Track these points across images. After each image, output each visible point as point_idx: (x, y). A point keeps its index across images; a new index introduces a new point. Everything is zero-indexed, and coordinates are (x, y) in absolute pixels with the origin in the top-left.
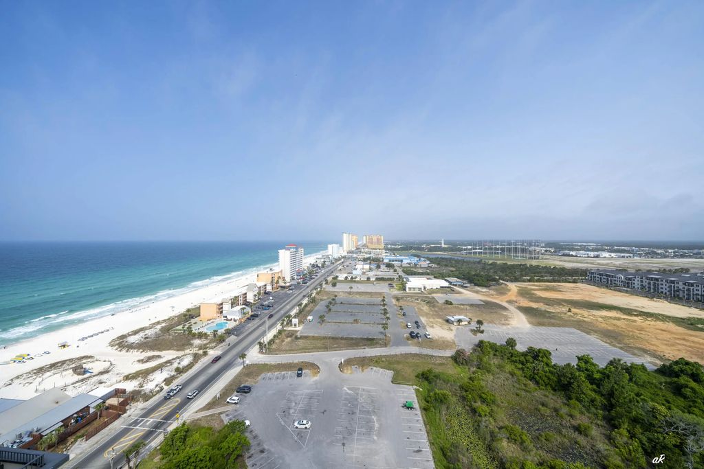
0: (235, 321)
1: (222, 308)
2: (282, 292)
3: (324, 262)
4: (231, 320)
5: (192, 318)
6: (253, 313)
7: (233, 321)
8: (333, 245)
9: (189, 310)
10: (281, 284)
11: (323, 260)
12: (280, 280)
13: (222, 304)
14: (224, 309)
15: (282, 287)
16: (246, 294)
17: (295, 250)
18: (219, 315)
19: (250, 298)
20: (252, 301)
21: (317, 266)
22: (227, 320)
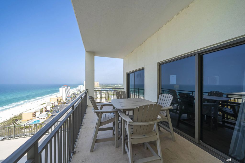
0: (44, 119)
1: (35, 114)
2: (63, 105)
3: (78, 92)
4: (41, 119)
5: (17, 121)
6: (52, 115)
7: (42, 119)
8: (81, 86)
9: (15, 117)
10: (62, 102)
11: (77, 92)
12: (61, 100)
13: (35, 112)
14: (36, 114)
15: (62, 103)
16: (46, 107)
17: (67, 88)
18: (34, 117)
19: (49, 108)
20: (50, 110)
21: (75, 94)
22: (39, 119)
